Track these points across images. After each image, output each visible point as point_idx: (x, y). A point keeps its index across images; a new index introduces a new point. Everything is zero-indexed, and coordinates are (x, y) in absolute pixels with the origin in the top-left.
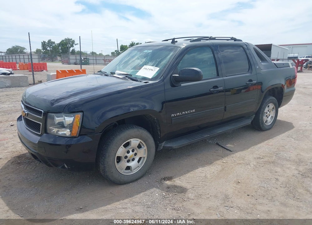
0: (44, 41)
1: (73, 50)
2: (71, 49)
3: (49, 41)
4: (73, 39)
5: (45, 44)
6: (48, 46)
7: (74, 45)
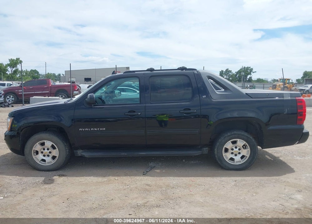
0: (222, 70)
1: (251, 78)
2: (249, 77)
3: (227, 70)
4: (251, 68)
5: (222, 73)
6: (225, 74)
7: (252, 73)
